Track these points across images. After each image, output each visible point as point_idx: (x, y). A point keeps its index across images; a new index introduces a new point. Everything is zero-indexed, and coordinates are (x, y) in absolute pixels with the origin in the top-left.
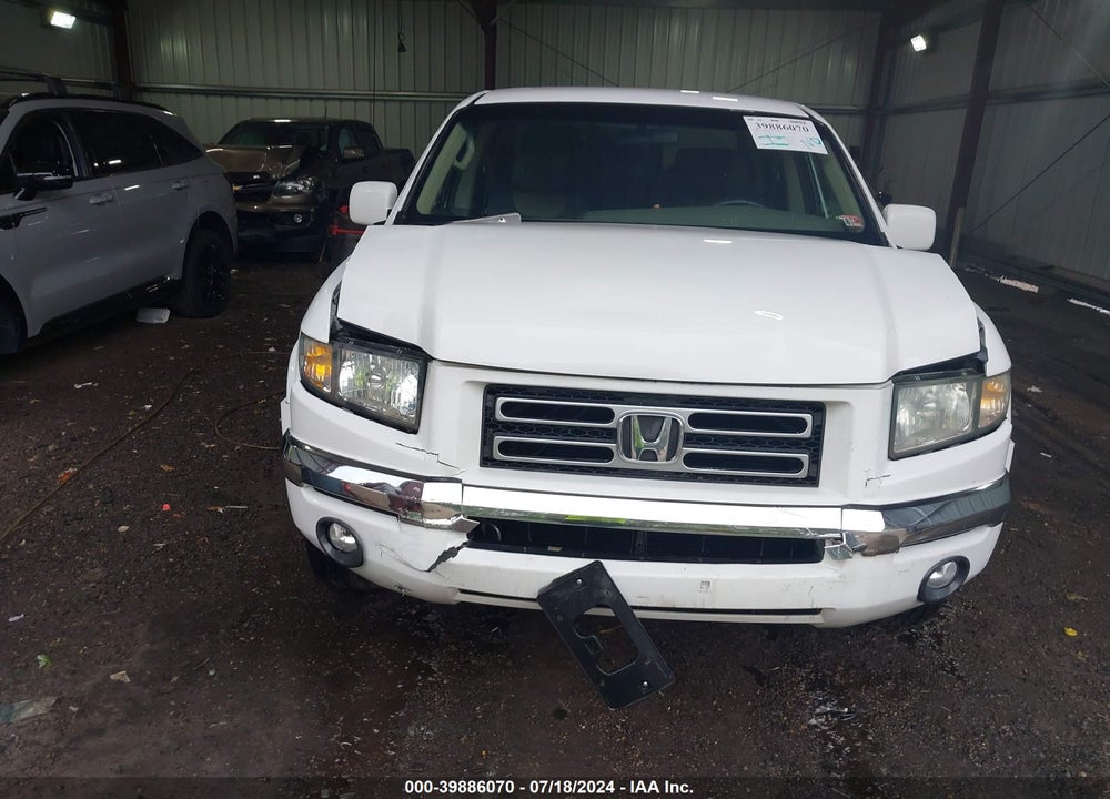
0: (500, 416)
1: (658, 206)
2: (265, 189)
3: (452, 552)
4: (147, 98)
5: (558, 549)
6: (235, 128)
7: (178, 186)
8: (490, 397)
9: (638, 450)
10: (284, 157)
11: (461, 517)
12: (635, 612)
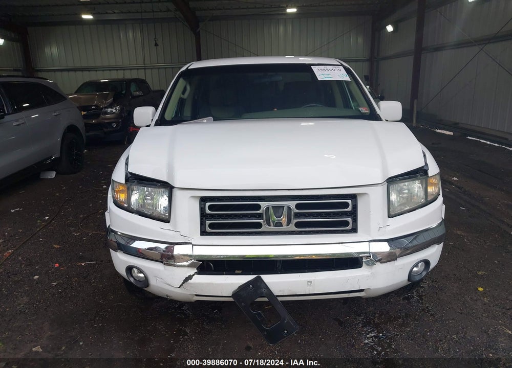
0: (208, 211)
1: (276, 109)
2: (98, 113)
3: (190, 277)
4: (40, 75)
5: (240, 272)
6: (82, 85)
7: (55, 114)
8: (202, 203)
9: (273, 222)
10: (106, 97)
11: (193, 260)
12: (278, 298)
